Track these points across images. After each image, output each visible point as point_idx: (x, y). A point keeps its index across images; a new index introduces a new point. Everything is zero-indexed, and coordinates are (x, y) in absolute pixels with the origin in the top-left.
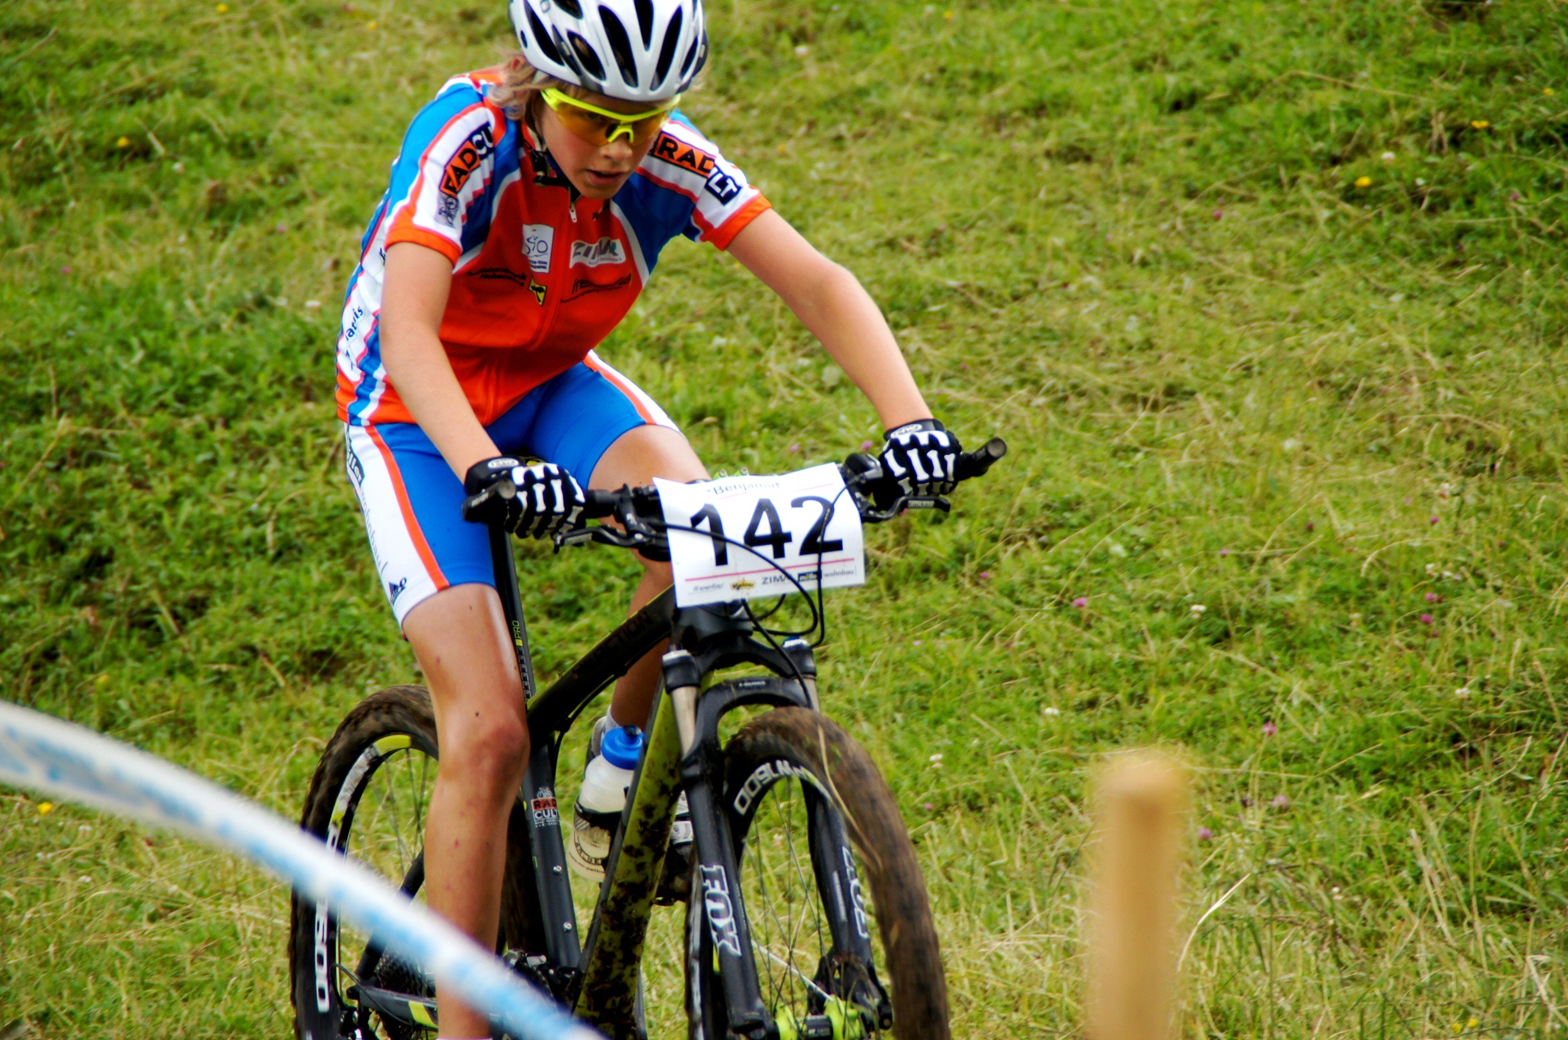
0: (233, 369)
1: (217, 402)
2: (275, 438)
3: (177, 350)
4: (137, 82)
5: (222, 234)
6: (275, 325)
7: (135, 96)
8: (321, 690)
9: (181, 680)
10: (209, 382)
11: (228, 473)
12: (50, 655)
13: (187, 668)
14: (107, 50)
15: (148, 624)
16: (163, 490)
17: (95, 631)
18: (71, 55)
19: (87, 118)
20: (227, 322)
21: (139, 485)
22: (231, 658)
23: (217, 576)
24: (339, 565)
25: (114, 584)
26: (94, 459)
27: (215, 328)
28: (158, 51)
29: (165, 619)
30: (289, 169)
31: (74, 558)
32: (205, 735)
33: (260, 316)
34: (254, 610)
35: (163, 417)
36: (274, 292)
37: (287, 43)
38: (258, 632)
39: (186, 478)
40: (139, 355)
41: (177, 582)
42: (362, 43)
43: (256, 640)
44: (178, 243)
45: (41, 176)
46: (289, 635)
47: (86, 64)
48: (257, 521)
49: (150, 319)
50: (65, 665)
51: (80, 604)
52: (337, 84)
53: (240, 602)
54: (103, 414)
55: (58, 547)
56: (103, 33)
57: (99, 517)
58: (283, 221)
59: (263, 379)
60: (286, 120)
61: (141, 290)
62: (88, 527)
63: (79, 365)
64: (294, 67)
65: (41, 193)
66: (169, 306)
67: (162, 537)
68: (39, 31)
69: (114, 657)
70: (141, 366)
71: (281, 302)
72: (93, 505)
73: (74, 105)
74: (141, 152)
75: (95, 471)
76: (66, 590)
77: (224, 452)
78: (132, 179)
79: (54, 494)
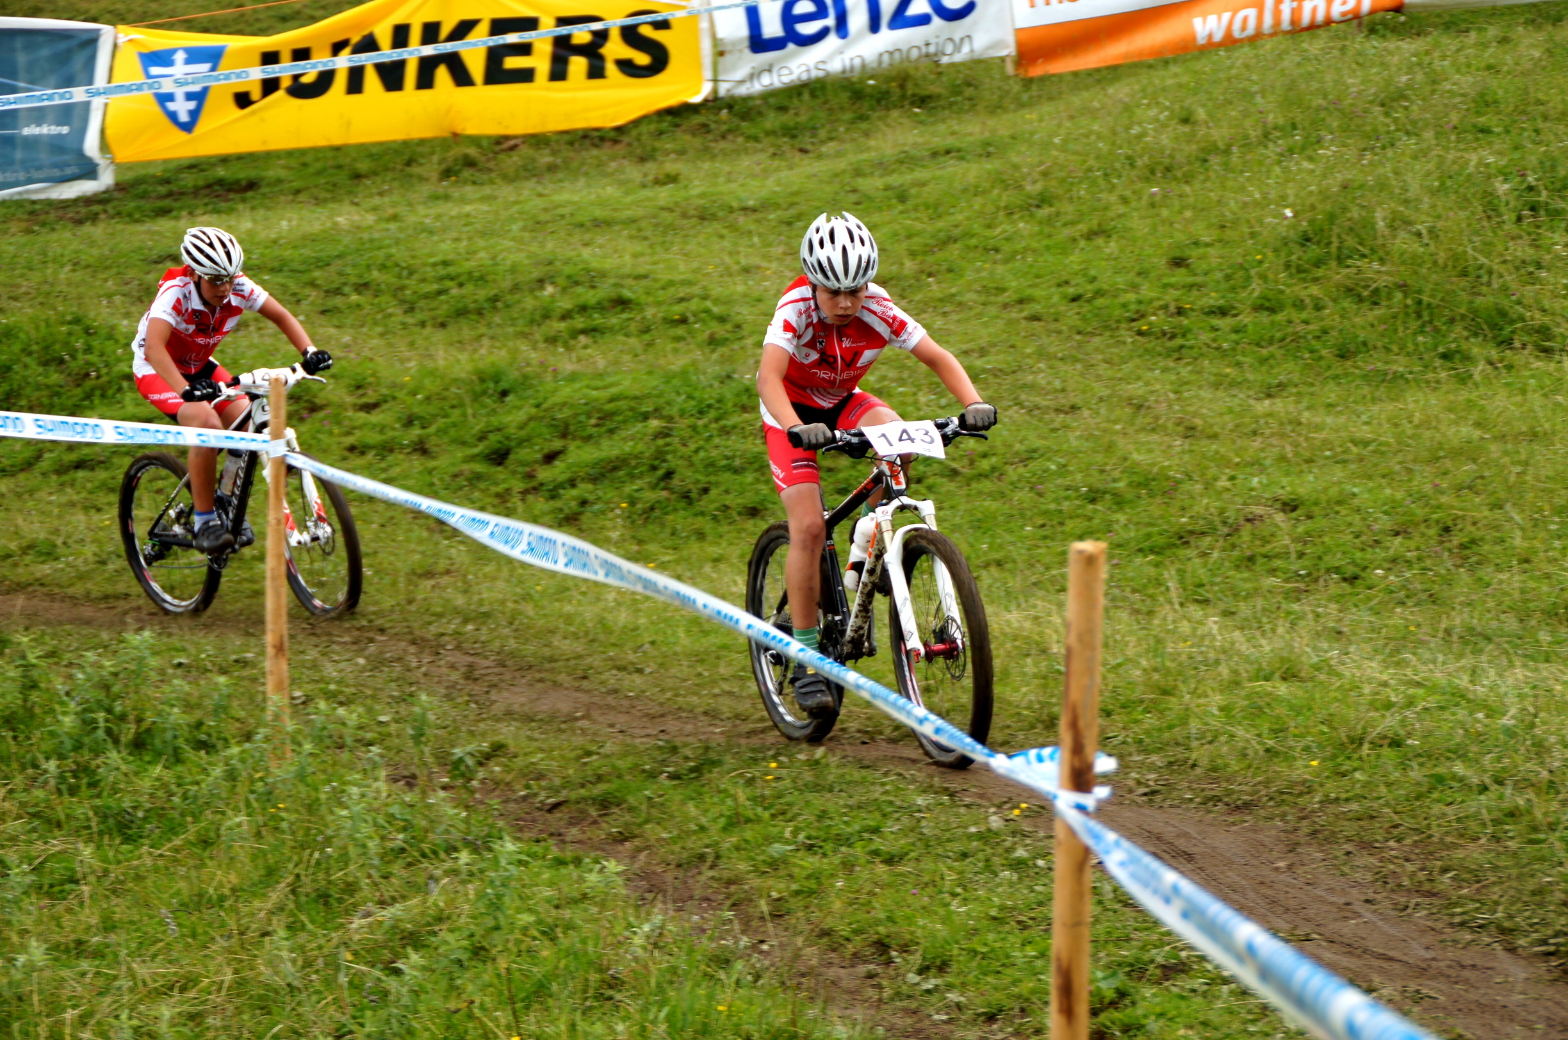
0: (719, 401)
1: (712, 414)
2: (734, 427)
3: (697, 394)
4: (681, 295)
5: (713, 351)
6: (734, 384)
7: (682, 300)
8: (751, 522)
9: (700, 518)
10: (710, 406)
11: (716, 441)
12: (652, 509)
13: (702, 514)
14: (671, 283)
15: (687, 497)
16: (693, 446)
17: (668, 499)
18: (658, 285)
19: (664, 308)
20: (716, 384)
21: (685, 445)
22: (717, 509)
23: (713, 479)
24: (757, 475)
25: (675, 482)
26: (667, 435)
27: (711, 386)
28: (689, 283)
29: (694, 495)
30: (738, 326)
31: (660, 472)
32: (710, 538)
33: (727, 381)
34: (727, 492)
35: (692, 421)
36: (734, 372)
37: (738, 279)
38: (729, 500)
39: (701, 443)
40: (683, 397)
41: (698, 481)
42: (766, 279)
43: (727, 503)
44: (698, 354)
45: (647, 330)
46: (740, 501)
47: (663, 288)
48: (727, 458)
49: (687, 382)
50: (657, 513)
51: (664, 489)
52: (756, 294)
53: (723, 488)
54: (670, 419)
55: (654, 468)
56: (669, 277)
57: (669, 457)
58: (736, 346)
59: (730, 404)
60: (737, 309)
61: (684, 373)
62: (664, 461)
63: (662, 401)
64: (740, 288)
65: (647, 337)
66: (694, 378)
67: (692, 465)
68: (645, 277)
69: (676, 510)
70: (685, 401)
71: (736, 376)
72: (667, 453)
73: (659, 304)
74: (683, 321)
75: (668, 440)
76: (657, 485)
77: (715, 433)
78: (680, 331)
79: (653, 449)
